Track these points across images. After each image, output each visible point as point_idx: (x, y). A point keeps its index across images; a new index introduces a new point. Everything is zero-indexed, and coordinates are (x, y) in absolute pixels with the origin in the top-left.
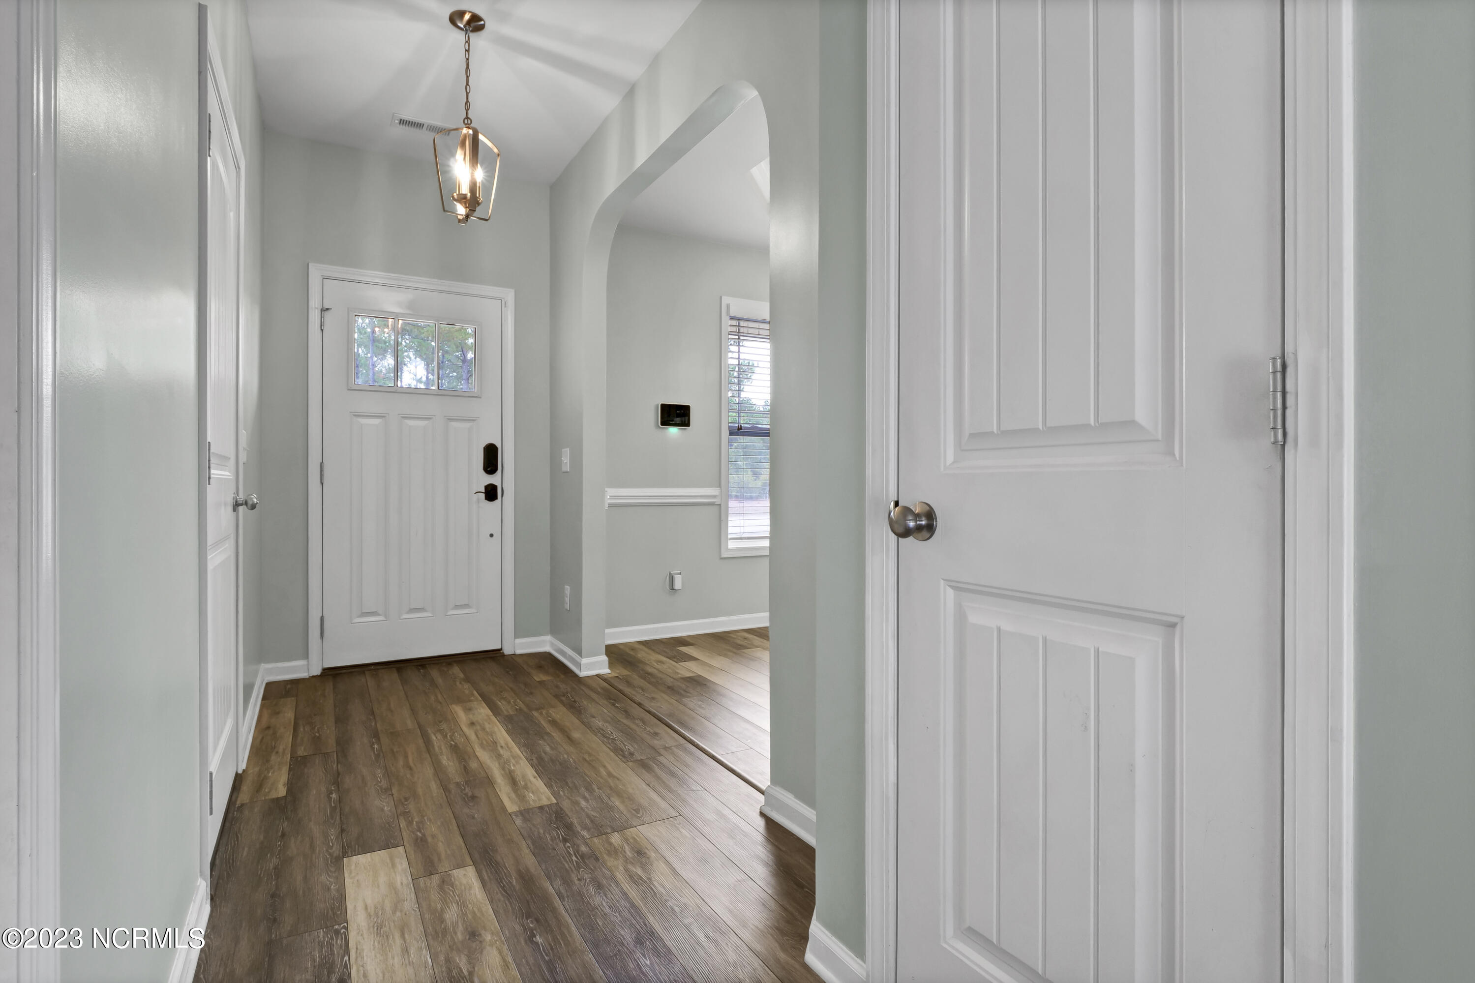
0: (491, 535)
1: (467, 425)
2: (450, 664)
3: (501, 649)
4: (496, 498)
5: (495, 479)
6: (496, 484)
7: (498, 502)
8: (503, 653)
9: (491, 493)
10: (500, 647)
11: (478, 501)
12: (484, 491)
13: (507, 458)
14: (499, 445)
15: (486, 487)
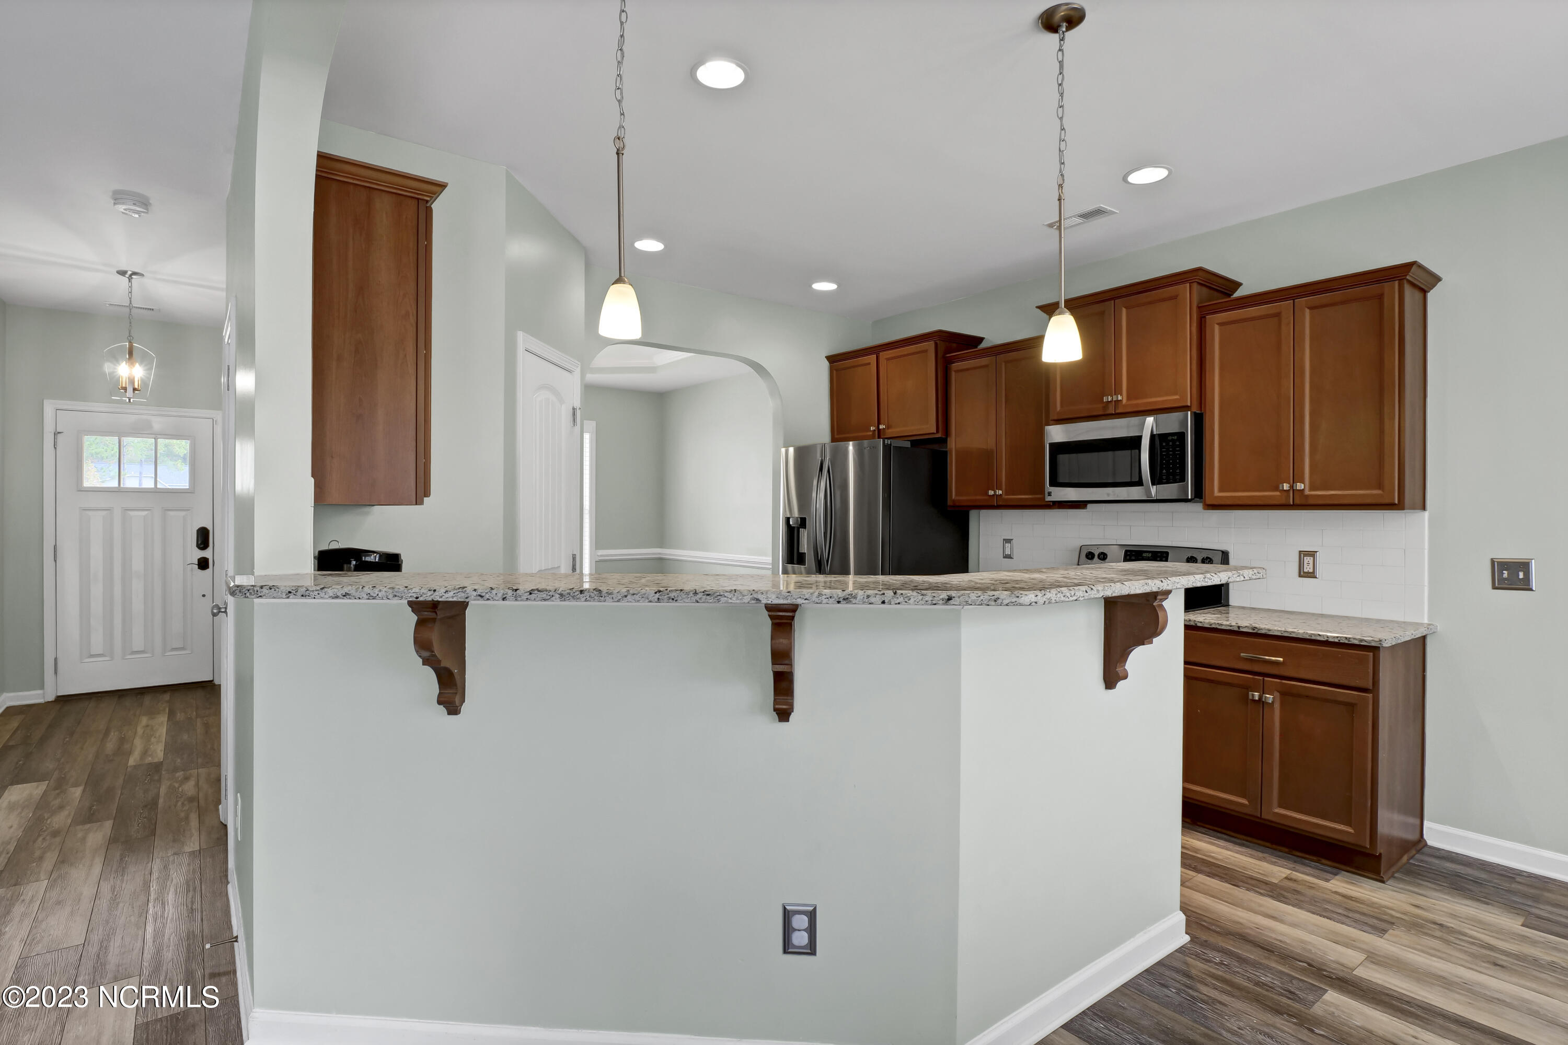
0: (204, 596)
1: (183, 513)
2: (165, 692)
3: (213, 681)
4: (208, 568)
5: (207, 553)
6: (208, 557)
7: (209, 571)
8: (214, 683)
9: (203, 564)
10: (212, 679)
11: (192, 570)
12: (197, 563)
13: (216, 538)
14: (210, 528)
15: (199, 560)
